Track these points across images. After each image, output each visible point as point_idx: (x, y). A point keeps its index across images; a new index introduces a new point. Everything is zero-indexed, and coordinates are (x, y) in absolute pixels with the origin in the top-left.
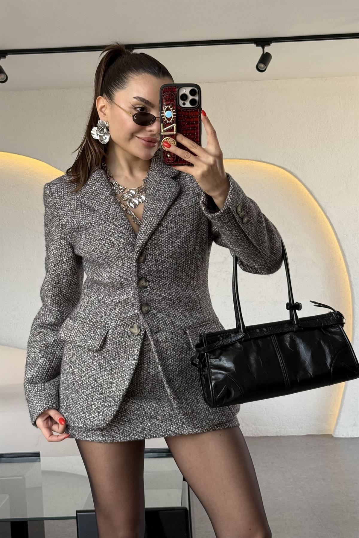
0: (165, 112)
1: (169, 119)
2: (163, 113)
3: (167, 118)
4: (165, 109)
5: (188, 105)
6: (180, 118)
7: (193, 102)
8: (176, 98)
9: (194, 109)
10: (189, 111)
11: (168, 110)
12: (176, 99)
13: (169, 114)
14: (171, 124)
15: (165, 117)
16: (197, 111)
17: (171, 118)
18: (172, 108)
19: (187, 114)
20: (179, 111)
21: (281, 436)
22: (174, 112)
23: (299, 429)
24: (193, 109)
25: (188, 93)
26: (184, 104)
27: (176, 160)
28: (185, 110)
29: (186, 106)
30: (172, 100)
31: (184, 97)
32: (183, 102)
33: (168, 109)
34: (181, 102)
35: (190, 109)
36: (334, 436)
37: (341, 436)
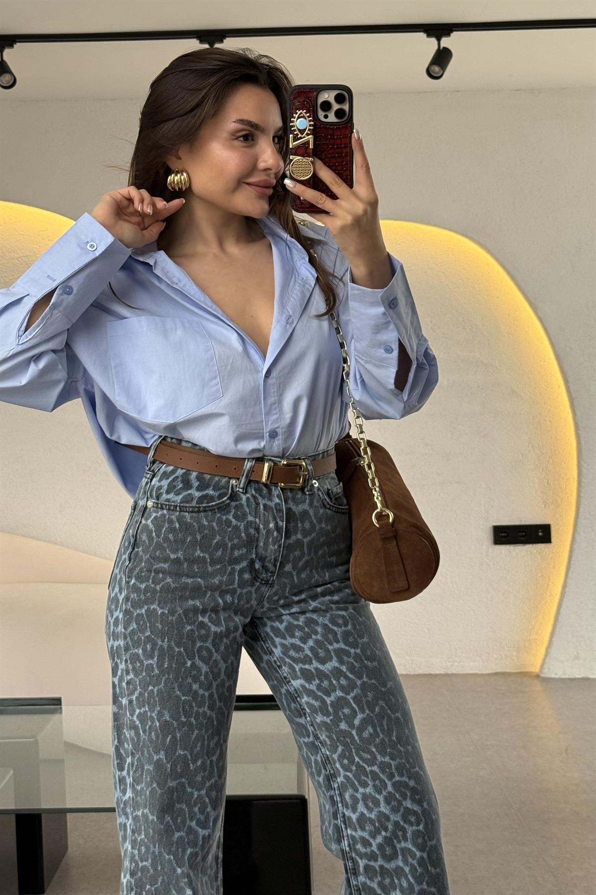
3: (298, 129)
4: (297, 115)
5: (332, 118)
7: (339, 113)
8: (314, 107)
9: (342, 125)
11: (301, 117)
12: (314, 109)
13: (302, 123)
16: (346, 127)
18: (308, 115)
19: (330, 131)
20: (318, 128)
21: (453, 674)
22: (310, 121)
23: (484, 662)
24: (340, 125)
25: (331, 99)
26: (326, 117)
28: (327, 126)
29: (329, 120)
31: (326, 106)
32: (324, 113)
34: (321, 114)
36: (542, 675)
37: (553, 676)
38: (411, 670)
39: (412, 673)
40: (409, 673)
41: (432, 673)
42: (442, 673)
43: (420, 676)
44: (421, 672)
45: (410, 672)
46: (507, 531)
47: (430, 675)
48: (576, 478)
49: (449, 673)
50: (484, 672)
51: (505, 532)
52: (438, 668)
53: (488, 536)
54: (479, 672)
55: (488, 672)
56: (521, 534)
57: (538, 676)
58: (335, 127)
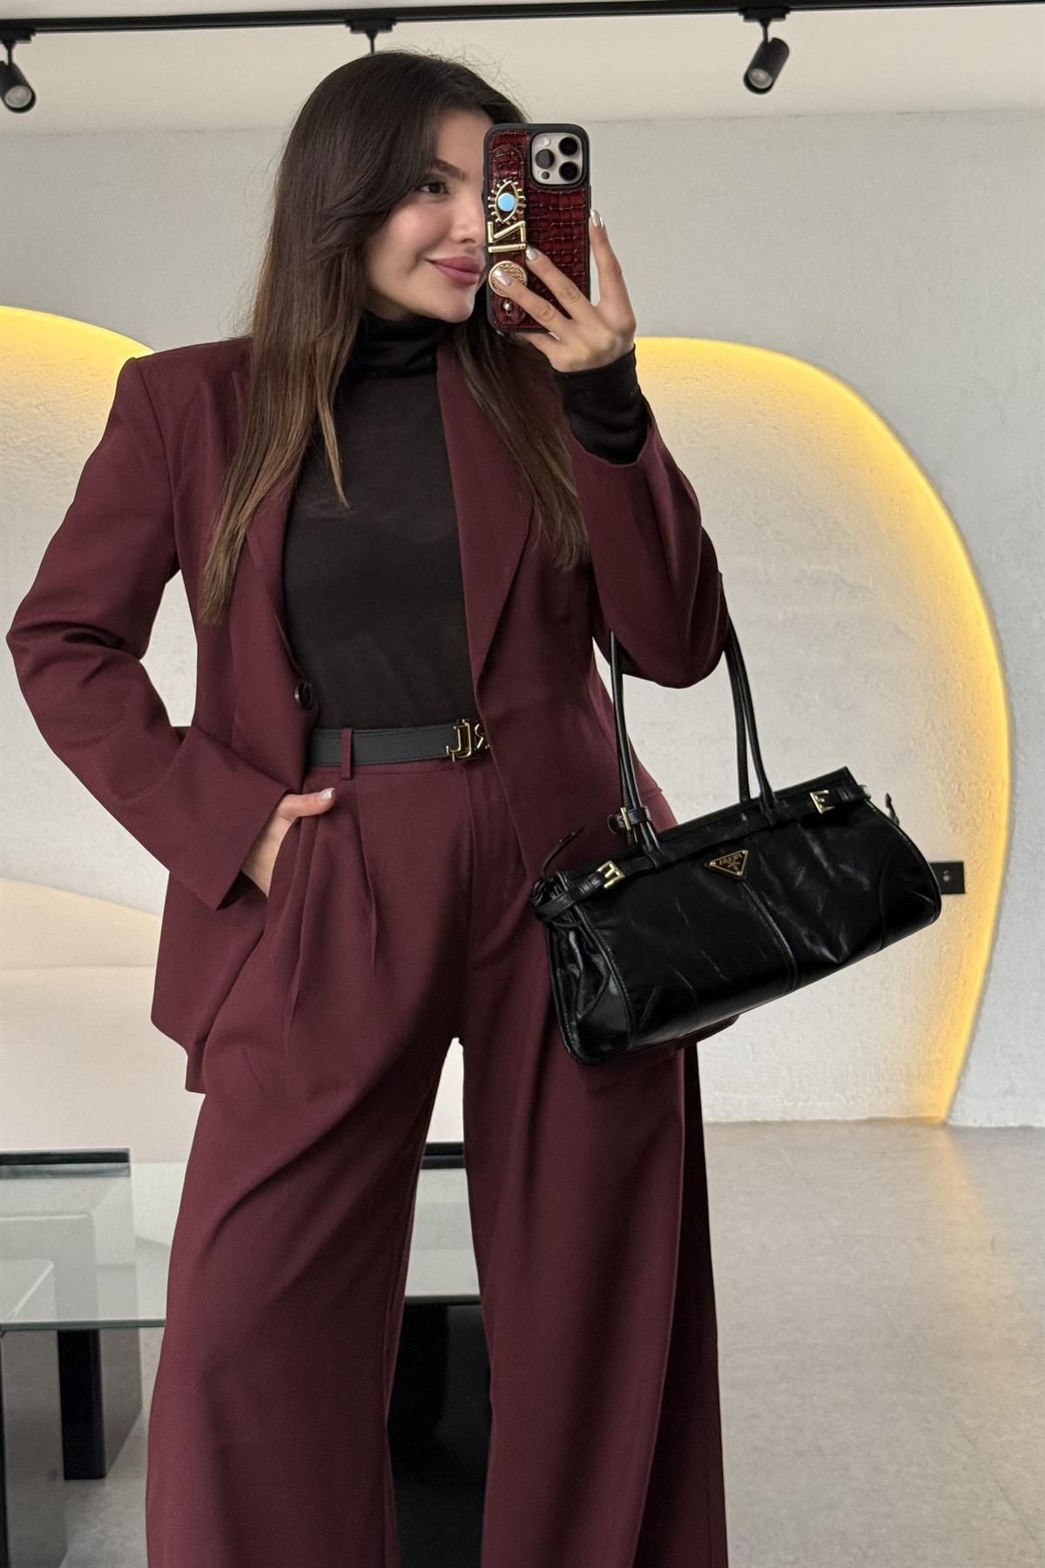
0: (499, 197)
3: (498, 208)
4: (497, 191)
5: (556, 178)
6: (536, 210)
7: (568, 170)
8: (525, 161)
9: (572, 188)
10: (559, 194)
12: (525, 164)
13: (508, 201)
14: (512, 222)
15: (495, 206)
16: (581, 192)
17: (513, 208)
18: (515, 183)
19: (552, 201)
20: (534, 193)
21: (795, 1123)
22: (519, 195)
23: (848, 1101)
24: (569, 190)
25: (554, 148)
26: (547, 176)
28: (548, 191)
29: (552, 181)
30: (516, 166)
31: (546, 159)
32: (542, 170)
34: (538, 173)
35: (562, 190)
36: (951, 1122)
37: (971, 1124)
43: (739, 1124)
44: (739, 1118)
47: (754, 1124)
48: (1007, 781)
50: (850, 1118)
52: (771, 1111)
54: (840, 1119)
55: (855, 1117)
57: (944, 1125)
58: (561, 193)
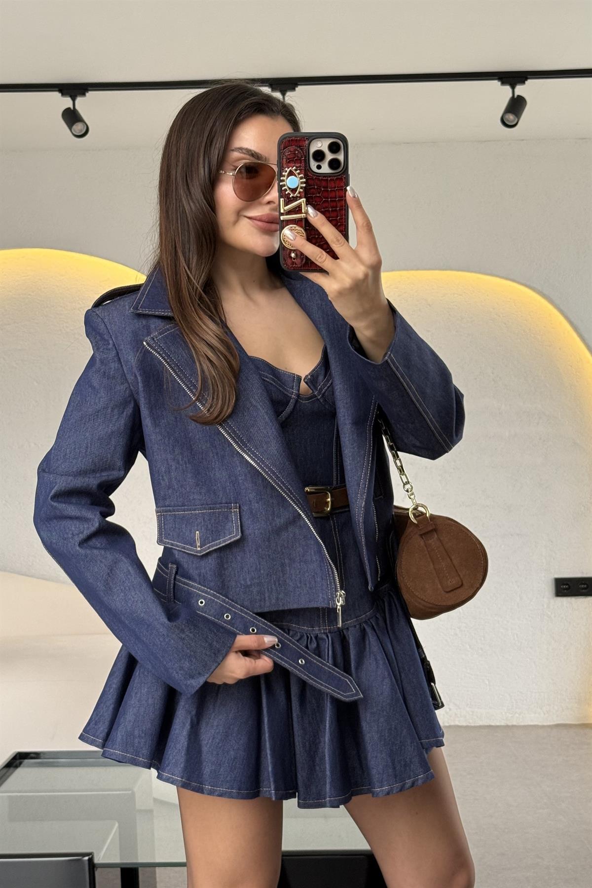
0: (287, 179)
1: (294, 190)
2: (283, 181)
3: (290, 189)
4: (286, 174)
5: (325, 169)
6: (312, 190)
7: (334, 164)
8: (305, 157)
9: (338, 176)
10: (327, 180)
11: (291, 176)
12: (305, 159)
13: (293, 182)
14: (295, 199)
15: (286, 187)
16: (341, 179)
17: (297, 187)
18: (298, 171)
19: (324, 184)
20: (311, 178)
21: (513, 726)
22: (301, 178)
23: (544, 714)
24: (335, 176)
25: (325, 149)
26: (319, 167)
27: (305, 262)
28: (320, 178)
29: (323, 171)
30: (299, 160)
31: (319, 156)
32: (317, 164)
33: (291, 173)
34: (313, 165)
35: (330, 177)
38: (471, 721)
39: (473, 725)
40: (469, 725)
41: (493, 724)
42: (503, 724)
43: (480, 727)
44: (481, 723)
45: (470, 723)
46: (569, 583)
47: (490, 727)
49: (510, 724)
50: (545, 724)
51: (567, 584)
52: (498, 720)
53: (550, 588)
54: (540, 724)
55: (549, 724)
56: (583, 586)
58: (329, 179)
